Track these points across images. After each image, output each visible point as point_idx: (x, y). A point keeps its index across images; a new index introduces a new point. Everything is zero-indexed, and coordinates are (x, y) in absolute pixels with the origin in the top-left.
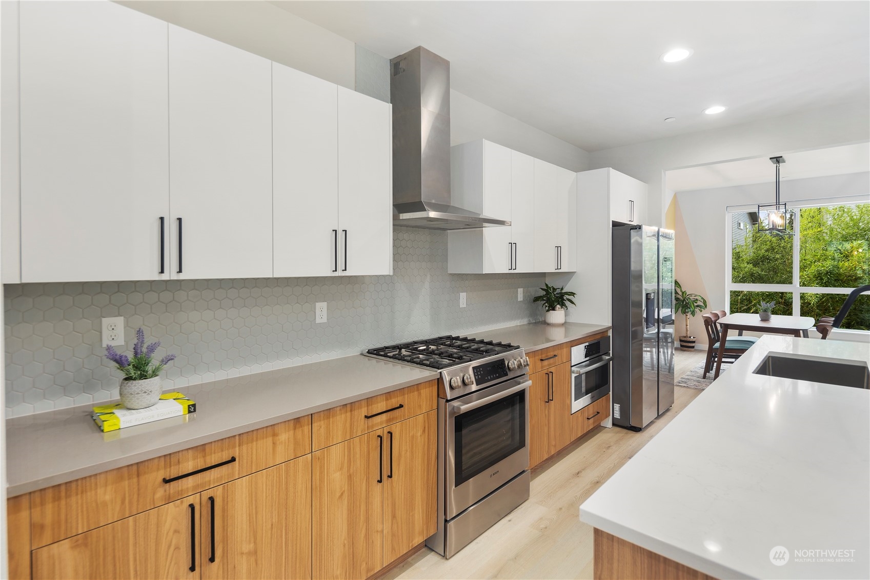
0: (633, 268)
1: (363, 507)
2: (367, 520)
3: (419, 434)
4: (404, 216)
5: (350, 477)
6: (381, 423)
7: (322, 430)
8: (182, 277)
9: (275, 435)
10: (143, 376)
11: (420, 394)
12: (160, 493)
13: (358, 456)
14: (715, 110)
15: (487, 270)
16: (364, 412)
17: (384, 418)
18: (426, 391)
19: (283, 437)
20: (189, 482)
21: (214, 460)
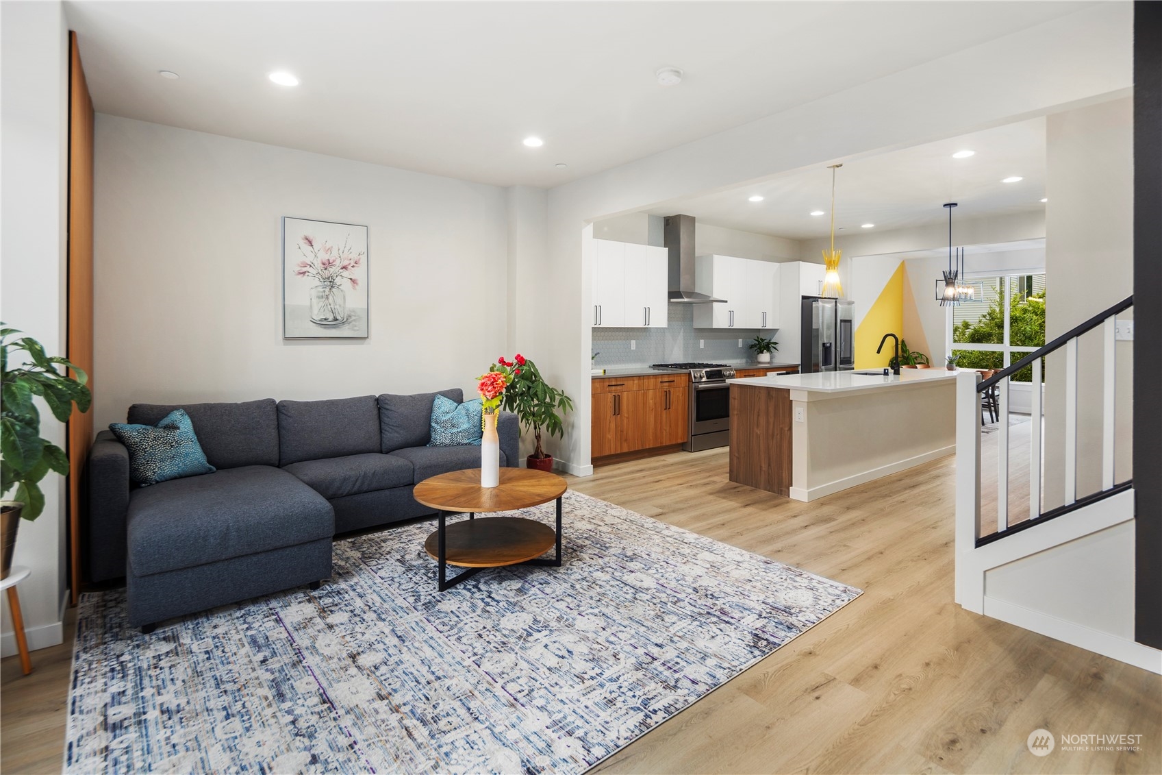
0: (814, 327)
1: (659, 417)
3: (681, 394)
4: (673, 300)
5: (655, 404)
6: (666, 386)
8: (600, 326)
9: (633, 380)
11: (679, 378)
12: (608, 389)
13: (659, 397)
14: (868, 226)
15: (715, 326)
16: (660, 380)
17: (667, 384)
18: (683, 378)
19: (636, 382)
20: (613, 388)
21: (619, 383)
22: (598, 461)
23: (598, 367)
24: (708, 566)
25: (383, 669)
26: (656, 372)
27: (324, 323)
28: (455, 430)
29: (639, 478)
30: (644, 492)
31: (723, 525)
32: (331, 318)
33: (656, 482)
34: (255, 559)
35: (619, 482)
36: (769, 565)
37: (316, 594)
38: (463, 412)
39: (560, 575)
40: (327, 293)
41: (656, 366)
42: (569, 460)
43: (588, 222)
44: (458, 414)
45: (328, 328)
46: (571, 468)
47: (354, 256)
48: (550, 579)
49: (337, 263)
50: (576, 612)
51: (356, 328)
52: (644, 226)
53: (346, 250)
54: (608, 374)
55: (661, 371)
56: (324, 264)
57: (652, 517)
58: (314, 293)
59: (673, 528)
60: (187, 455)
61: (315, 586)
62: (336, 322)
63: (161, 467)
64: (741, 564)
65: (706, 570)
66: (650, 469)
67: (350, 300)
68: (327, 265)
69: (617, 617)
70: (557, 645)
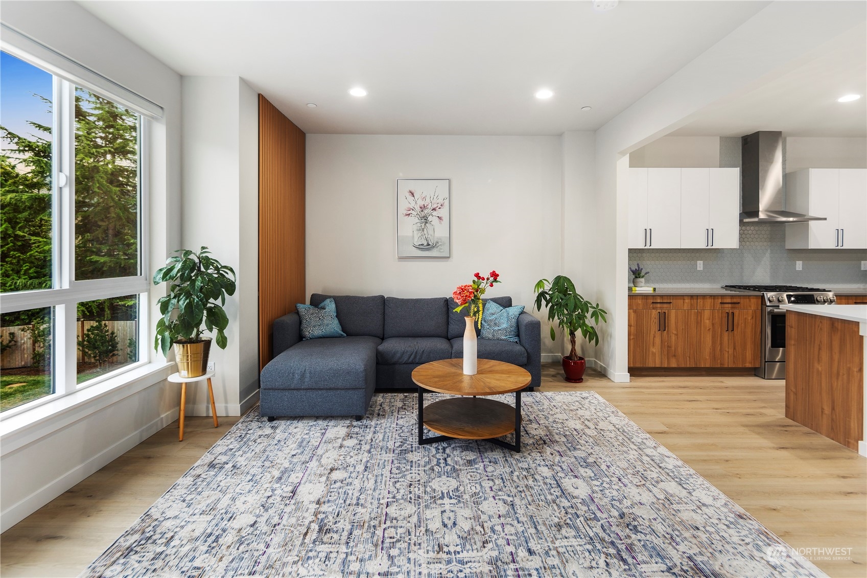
1: (719, 338)
2: (721, 344)
3: (750, 318)
4: (746, 220)
5: (713, 324)
6: (728, 308)
7: (701, 303)
8: (651, 247)
9: (684, 299)
10: (639, 277)
11: (750, 301)
12: (651, 306)
13: (717, 317)
15: (812, 245)
16: (720, 300)
17: (730, 305)
18: (753, 301)
19: (687, 301)
20: (659, 305)
21: (665, 301)
22: (634, 371)
23: (648, 285)
24: (662, 497)
25: (338, 484)
26: (729, 292)
27: (420, 247)
28: (496, 328)
29: (674, 394)
30: (668, 408)
31: (727, 461)
32: (425, 244)
33: (690, 401)
34: (320, 392)
35: (649, 394)
36: (741, 521)
37: (355, 423)
38: (505, 314)
39: (512, 459)
40: (423, 227)
41: (728, 287)
42: (608, 365)
43: (623, 153)
44: (501, 316)
45: (424, 250)
46: (609, 372)
47: (440, 201)
48: (501, 460)
49: (429, 206)
50: (492, 494)
51: (441, 250)
52: (714, 148)
53: (435, 197)
54: (657, 292)
55: (733, 292)
56: (421, 208)
57: (648, 433)
58: (415, 227)
59: (662, 450)
60: (327, 325)
61: (359, 418)
62: (428, 247)
63: (313, 329)
64: (703, 508)
65: (655, 500)
66: (696, 387)
67: (438, 231)
68: (423, 208)
69: (520, 511)
70: (452, 515)
